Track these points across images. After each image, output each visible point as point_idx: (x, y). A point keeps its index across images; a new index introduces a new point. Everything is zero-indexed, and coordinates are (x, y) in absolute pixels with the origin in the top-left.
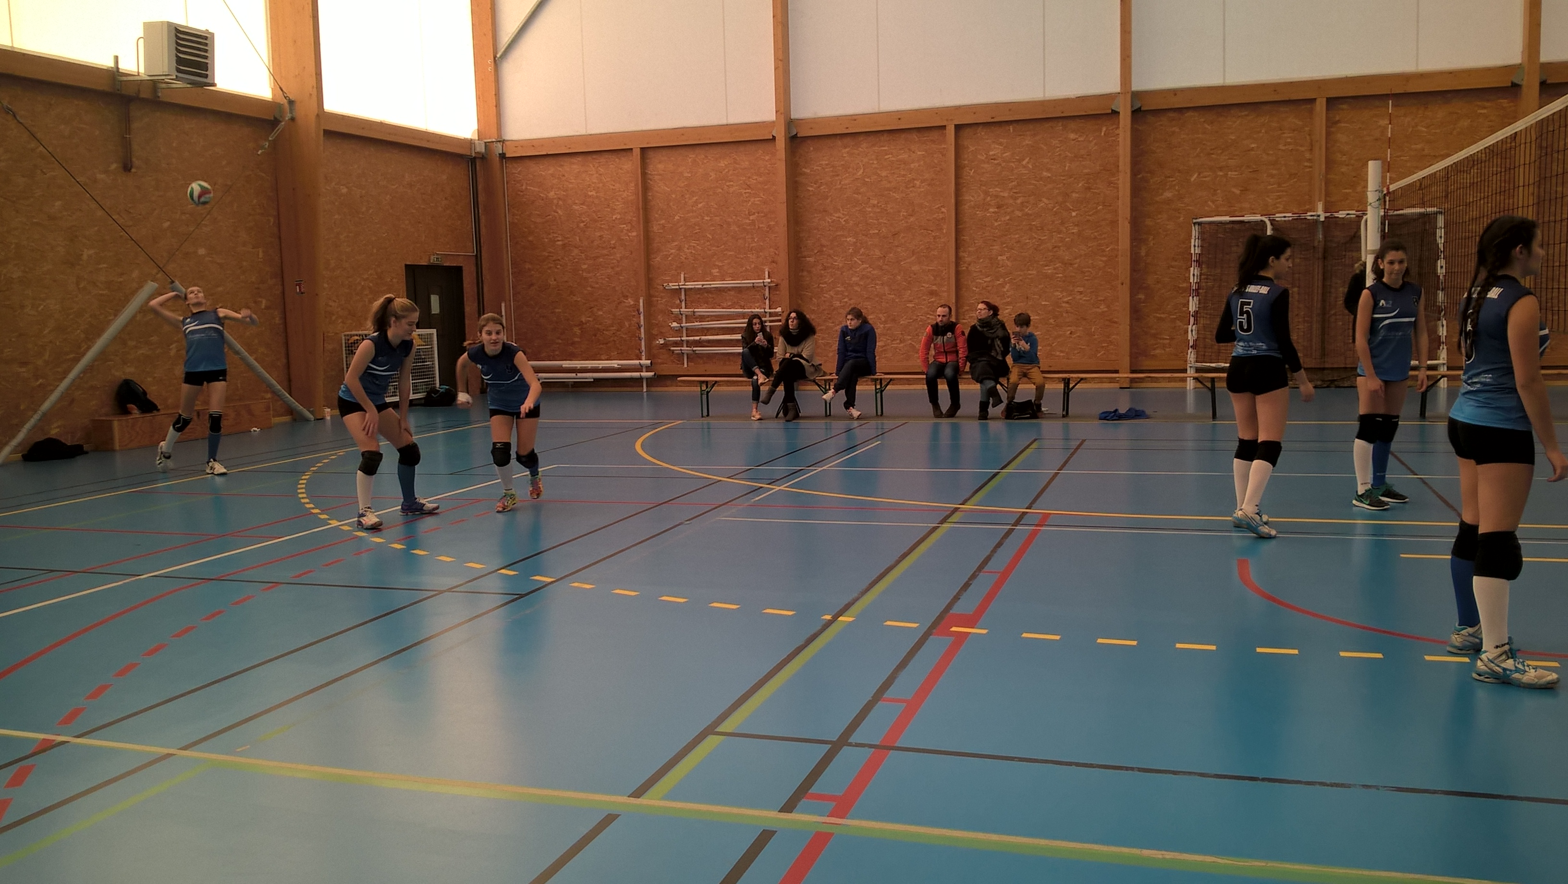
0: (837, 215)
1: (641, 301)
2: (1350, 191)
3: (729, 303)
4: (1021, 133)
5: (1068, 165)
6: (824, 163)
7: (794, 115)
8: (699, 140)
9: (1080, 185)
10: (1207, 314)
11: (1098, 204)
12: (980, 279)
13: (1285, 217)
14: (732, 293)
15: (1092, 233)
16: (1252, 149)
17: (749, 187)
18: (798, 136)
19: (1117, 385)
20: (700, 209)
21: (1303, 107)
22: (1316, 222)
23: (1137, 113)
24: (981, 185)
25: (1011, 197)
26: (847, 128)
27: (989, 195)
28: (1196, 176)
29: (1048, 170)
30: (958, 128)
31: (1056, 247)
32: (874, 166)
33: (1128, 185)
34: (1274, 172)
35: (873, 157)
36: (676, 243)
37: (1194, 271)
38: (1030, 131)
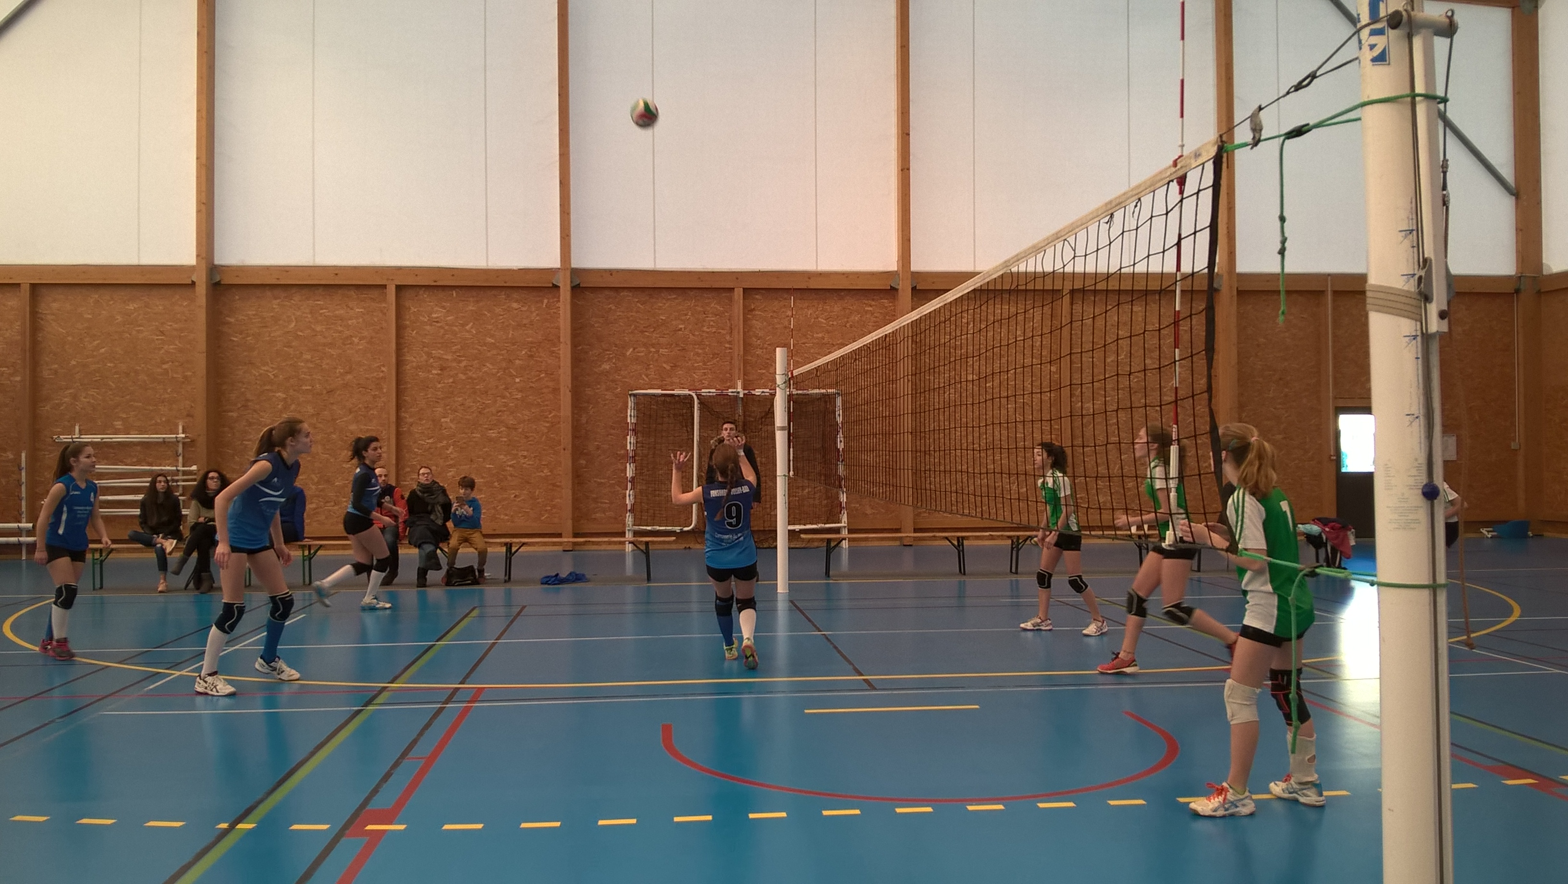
0: (265, 368)
1: (23, 455)
2: (764, 371)
3: (135, 460)
4: (463, 299)
5: (511, 332)
6: (250, 313)
7: (217, 262)
8: (105, 279)
9: (524, 352)
10: (643, 480)
11: (540, 371)
12: (422, 440)
13: (709, 392)
14: (139, 448)
15: (535, 400)
16: (680, 330)
17: (162, 333)
18: (222, 283)
19: (560, 548)
20: (103, 354)
21: (724, 295)
22: (736, 397)
23: (576, 289)
24: (424, 347)
25: (455, 360)
26: (278, 279)
27: (432, 357)
28: (631, 350)
29: (492, 336)
30: (399, 288)
31: (500, 411)
32: (307, 320)
33: (569, 356)
34: (700, 351)
35: (307, 311)
36: (71, 391)
37: (630, 439)
38: (473, 297)
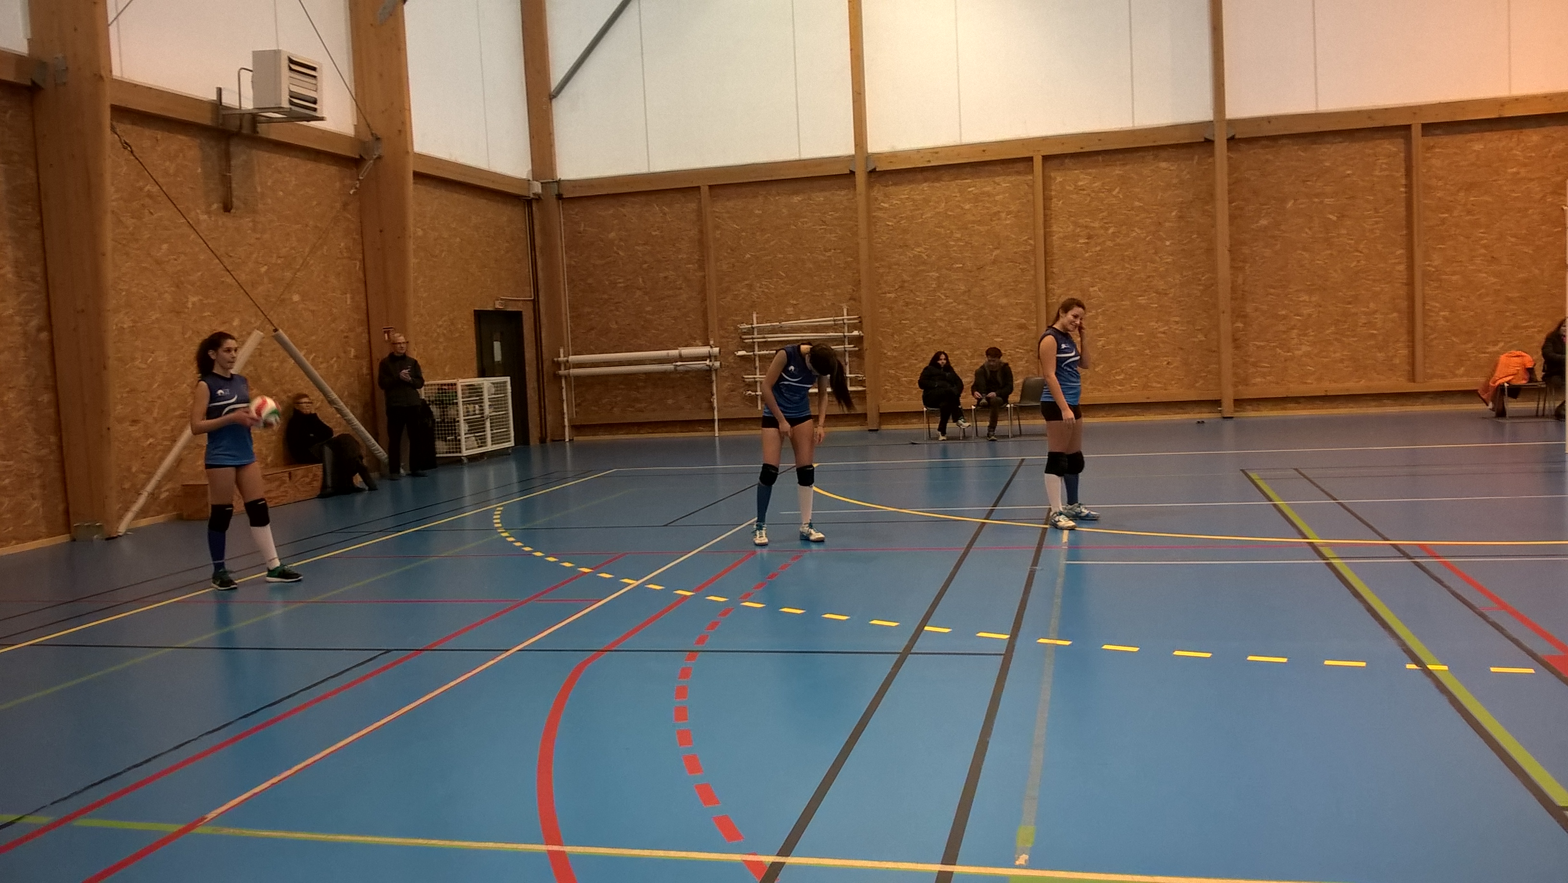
0: (918, 250)
4: (1109, 164)
5: (1160, 194)
6: (904, 196)
7: (869, 150)
8: (771, 176)
9: (1174, 214)
11: (1192, 233)
15: (1187, 263)
16: (1348, 176)
17: (824, 223)
18: (877, 170)
19: (1220, 415)
21: (1399, 133)
23: (1232, 141)
24: (1069, 216)
25: (1101, 227)
26: (929, 161)
27: (1079, 227)
28: (1291, 203)
29: (1140, 200)
30: (1045, 158)
31: (1149, 277)
32: (957, 199)
33: (1226, 213)
34: (1371, 198)
35: (956, 190)
36: (747, 282)
38: (1119, 160)
